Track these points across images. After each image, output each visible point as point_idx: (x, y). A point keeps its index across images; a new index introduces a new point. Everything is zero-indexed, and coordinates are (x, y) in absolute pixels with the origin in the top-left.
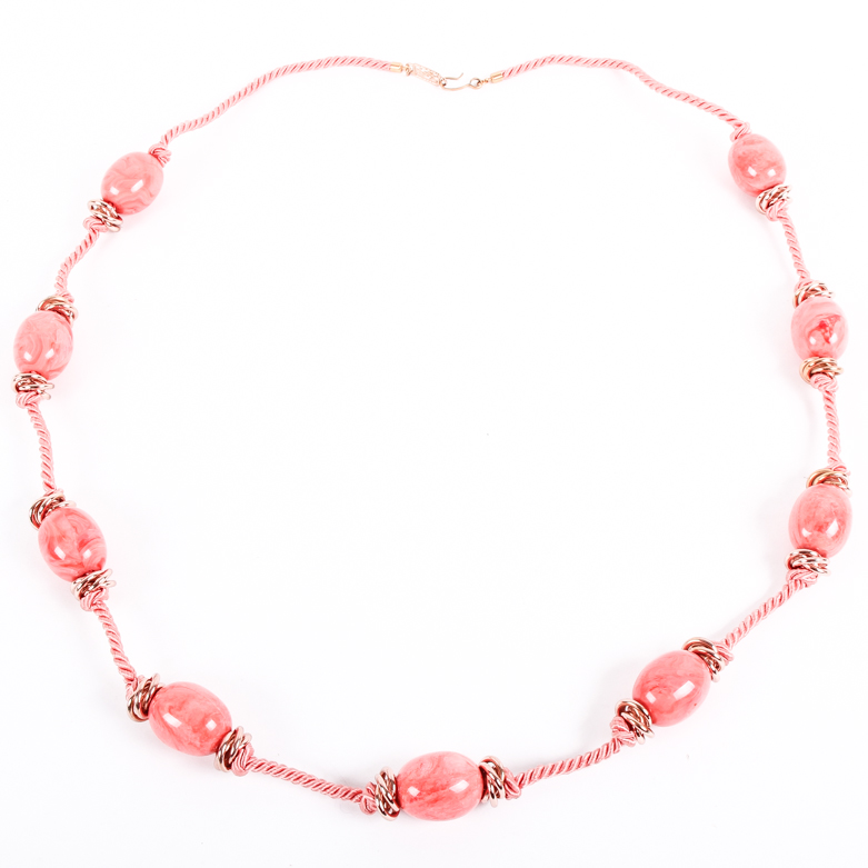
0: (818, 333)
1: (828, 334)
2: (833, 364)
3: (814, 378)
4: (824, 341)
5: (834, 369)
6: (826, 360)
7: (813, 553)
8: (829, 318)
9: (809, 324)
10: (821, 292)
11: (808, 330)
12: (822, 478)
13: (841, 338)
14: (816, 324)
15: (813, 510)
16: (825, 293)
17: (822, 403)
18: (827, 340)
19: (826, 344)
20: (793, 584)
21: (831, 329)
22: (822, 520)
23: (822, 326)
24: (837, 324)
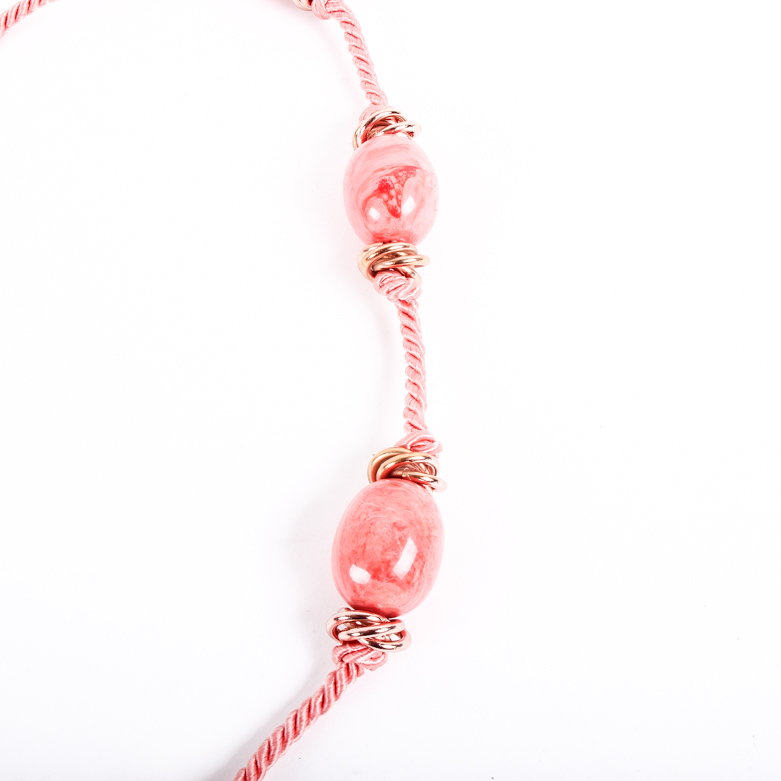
0: (379, 201)
1: (394, 202)
2: (409, 253)
3: (379, 277)
4: (388, 214)
5: (411, 260)
6: (395, 247)
7: (373, 617)
8: (395, 174)
9: (363, 188)
10: (393, 124)
11: (363, 197)
12: (390, 464)
13: (421, 204)
14: (373, 186)
15: (362, 541)
16: (401, 126)
17: (397, 321)
18: (395, 213)
19: (393, 219)
20: (343, 672)
21: (399, 193)
22: (378, 557)
23: (384, 188)
24: (412, 182)
